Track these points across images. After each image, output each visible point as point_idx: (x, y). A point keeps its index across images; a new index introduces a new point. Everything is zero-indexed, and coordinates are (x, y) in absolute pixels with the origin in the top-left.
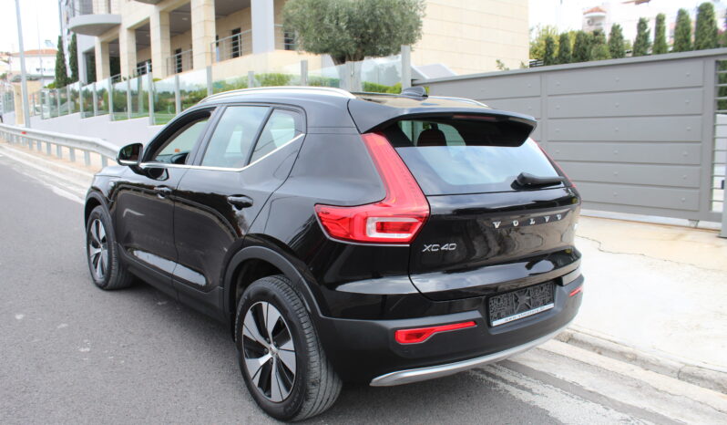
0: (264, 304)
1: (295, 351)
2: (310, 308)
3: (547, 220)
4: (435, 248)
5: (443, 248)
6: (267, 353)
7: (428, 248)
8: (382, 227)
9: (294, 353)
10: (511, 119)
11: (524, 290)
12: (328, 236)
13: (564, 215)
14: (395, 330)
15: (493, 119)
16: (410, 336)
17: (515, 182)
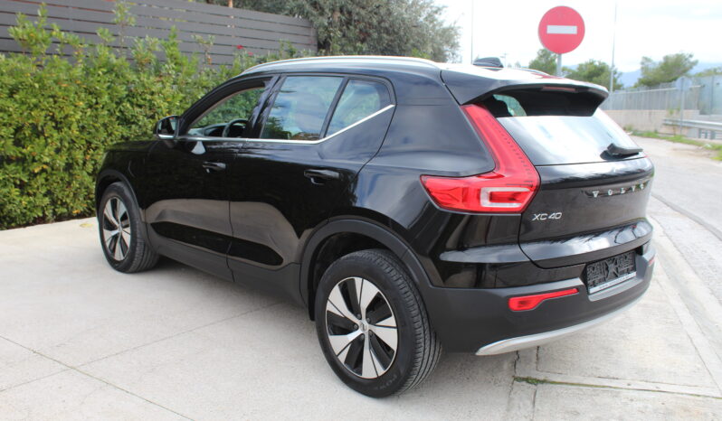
0: (358, 280)
1: (397, 327)
2: (418, 278)
3: (634, 189)
4: (543, 217)
5: (550, 217)
6: (357, 329)
7: (537, 217)
8: (493, 197)
9: (395, 330)
10: (590, 90)
11: (613, 259)
12: (438, 207)
13: (645, 184)
14: (508, 298)
15: (573, 90)
16: (522, 303)
17: (605, 152)
